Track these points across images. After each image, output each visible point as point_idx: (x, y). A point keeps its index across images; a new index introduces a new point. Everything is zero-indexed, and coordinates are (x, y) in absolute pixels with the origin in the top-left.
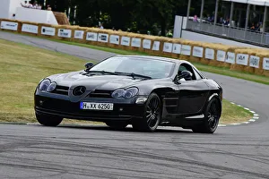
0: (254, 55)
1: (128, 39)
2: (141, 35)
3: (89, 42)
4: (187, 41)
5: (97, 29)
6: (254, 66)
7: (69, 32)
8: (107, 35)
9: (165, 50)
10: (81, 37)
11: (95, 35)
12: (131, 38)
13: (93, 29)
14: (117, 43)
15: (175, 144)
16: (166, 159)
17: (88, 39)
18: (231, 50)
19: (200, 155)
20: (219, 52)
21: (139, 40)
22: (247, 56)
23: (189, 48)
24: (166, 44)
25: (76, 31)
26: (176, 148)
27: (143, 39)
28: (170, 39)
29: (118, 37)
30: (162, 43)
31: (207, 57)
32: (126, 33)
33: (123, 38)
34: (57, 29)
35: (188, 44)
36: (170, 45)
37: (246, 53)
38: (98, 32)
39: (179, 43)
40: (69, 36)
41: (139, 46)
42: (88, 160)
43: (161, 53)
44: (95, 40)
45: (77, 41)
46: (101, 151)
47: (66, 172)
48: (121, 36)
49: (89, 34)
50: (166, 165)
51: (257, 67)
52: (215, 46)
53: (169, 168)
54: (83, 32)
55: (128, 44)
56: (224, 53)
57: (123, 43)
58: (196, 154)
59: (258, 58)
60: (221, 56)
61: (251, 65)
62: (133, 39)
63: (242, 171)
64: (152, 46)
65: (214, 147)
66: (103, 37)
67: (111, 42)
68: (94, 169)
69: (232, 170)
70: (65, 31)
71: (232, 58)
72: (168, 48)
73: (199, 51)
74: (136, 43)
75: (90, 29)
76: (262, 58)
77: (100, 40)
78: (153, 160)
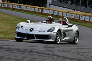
0: (77, 14)
1: (29, 8)
2: (34, 7)
3: (14, 9)
4: (52, 9)
5: (17, 4)
6: (77, 18)
7: (7, 5)
8: (21, 6)
9: (43, 12)
10: (11, 7)
11: (17, 6)
12: (30, 7)
13: (16, 4)
14: (25, 9)
15: (46, 48)
16: (43, 54)
17: (14, 8)
18: (68, 12)
19: (55, 52)
20: (64, 13)
21: (34, 8)
22: (74, 15)
23: (52, 11)
24: (44, 10)
25: (9, 5)
26: (46, 49)
27: (35, 8)
28: (45, 8)
29: (25, 7)
30: (42, 9)
31: (59, 15)
32: (28, 5)
33: (27, 8)
34: (2, 4)
35: (52, 10)
36: (45, 10)
37: (74, 14)
38: (18, 5)
39: (49, 10)
40: (7, 7)
41: (33, 10)
42: (12, 54)
43: (42, 13)
44: (16, 8)
45: (10, 8)
46: (17, 50)
47: (3, 59)
48: (26, 7)
49: (14, 6)
50: (42, 56)
51: (78, 19)
52: (62, 11)
53: (43, 57)
54: (12, 5)
55: (29, 10)
56: (66, 14)
57: (27, 9)
58: (54, 52)
59: (78, 15)
60: (64, 15)
61: (76, 18)
62: (31, 8)
63: (71, 58)
64: (38, 11)
65: (61, 49)
66: (20, 7)
67: (23, 9)
68: (14, 57)
69: (68, 58)
70: (5, 5)
71: (69, 15)
72: (45, 11)
73: (56, 13)
74: (32, 9)
75: (15, 4)
76: (80, 15)
77: (18, 8)
78: (37, 54)
